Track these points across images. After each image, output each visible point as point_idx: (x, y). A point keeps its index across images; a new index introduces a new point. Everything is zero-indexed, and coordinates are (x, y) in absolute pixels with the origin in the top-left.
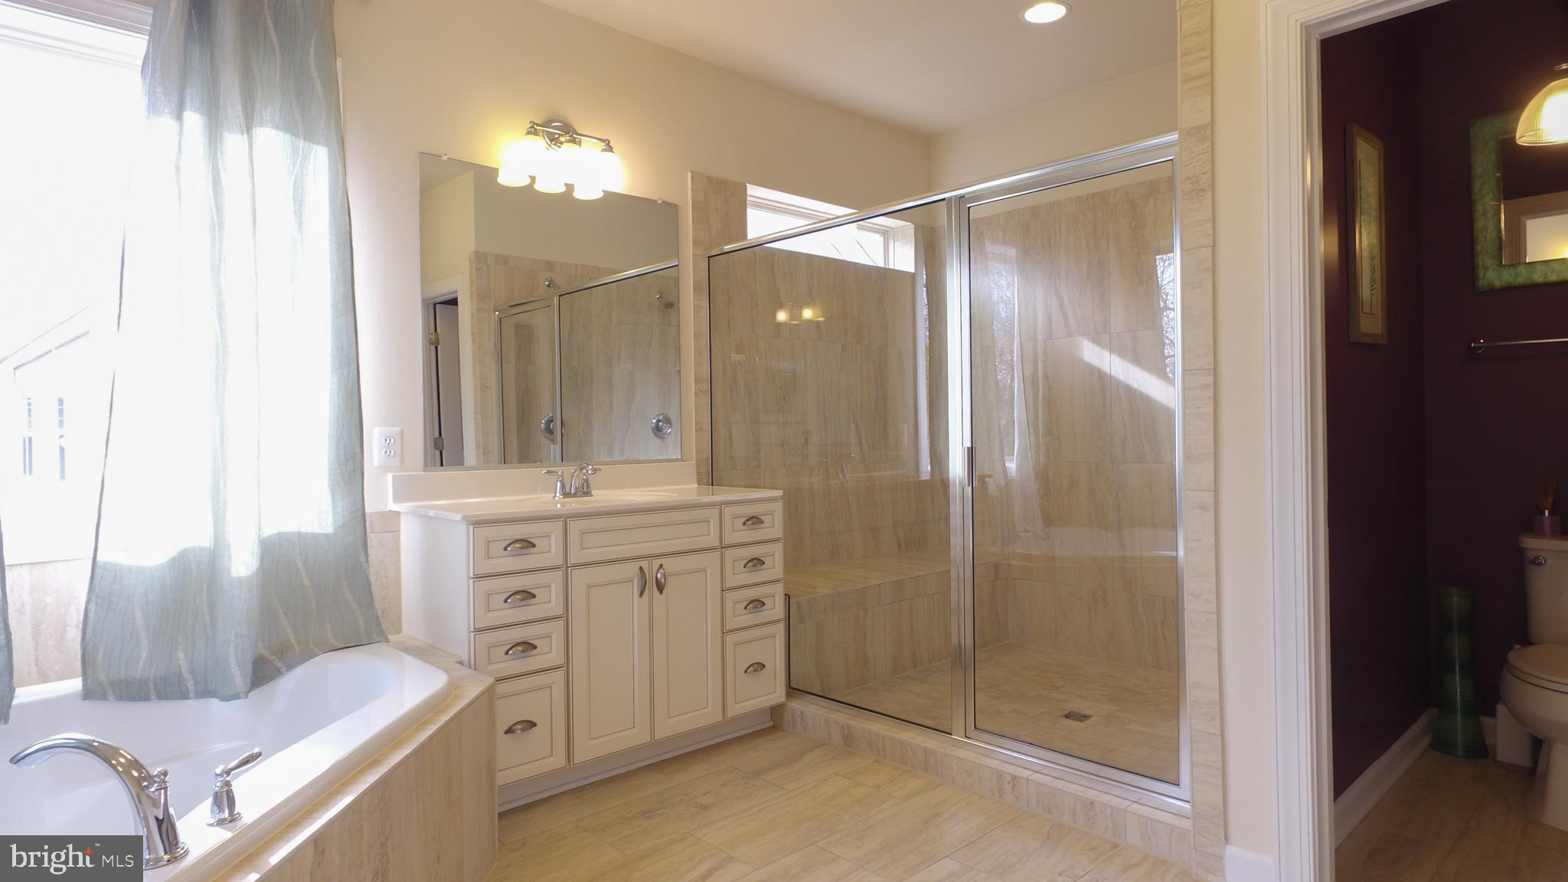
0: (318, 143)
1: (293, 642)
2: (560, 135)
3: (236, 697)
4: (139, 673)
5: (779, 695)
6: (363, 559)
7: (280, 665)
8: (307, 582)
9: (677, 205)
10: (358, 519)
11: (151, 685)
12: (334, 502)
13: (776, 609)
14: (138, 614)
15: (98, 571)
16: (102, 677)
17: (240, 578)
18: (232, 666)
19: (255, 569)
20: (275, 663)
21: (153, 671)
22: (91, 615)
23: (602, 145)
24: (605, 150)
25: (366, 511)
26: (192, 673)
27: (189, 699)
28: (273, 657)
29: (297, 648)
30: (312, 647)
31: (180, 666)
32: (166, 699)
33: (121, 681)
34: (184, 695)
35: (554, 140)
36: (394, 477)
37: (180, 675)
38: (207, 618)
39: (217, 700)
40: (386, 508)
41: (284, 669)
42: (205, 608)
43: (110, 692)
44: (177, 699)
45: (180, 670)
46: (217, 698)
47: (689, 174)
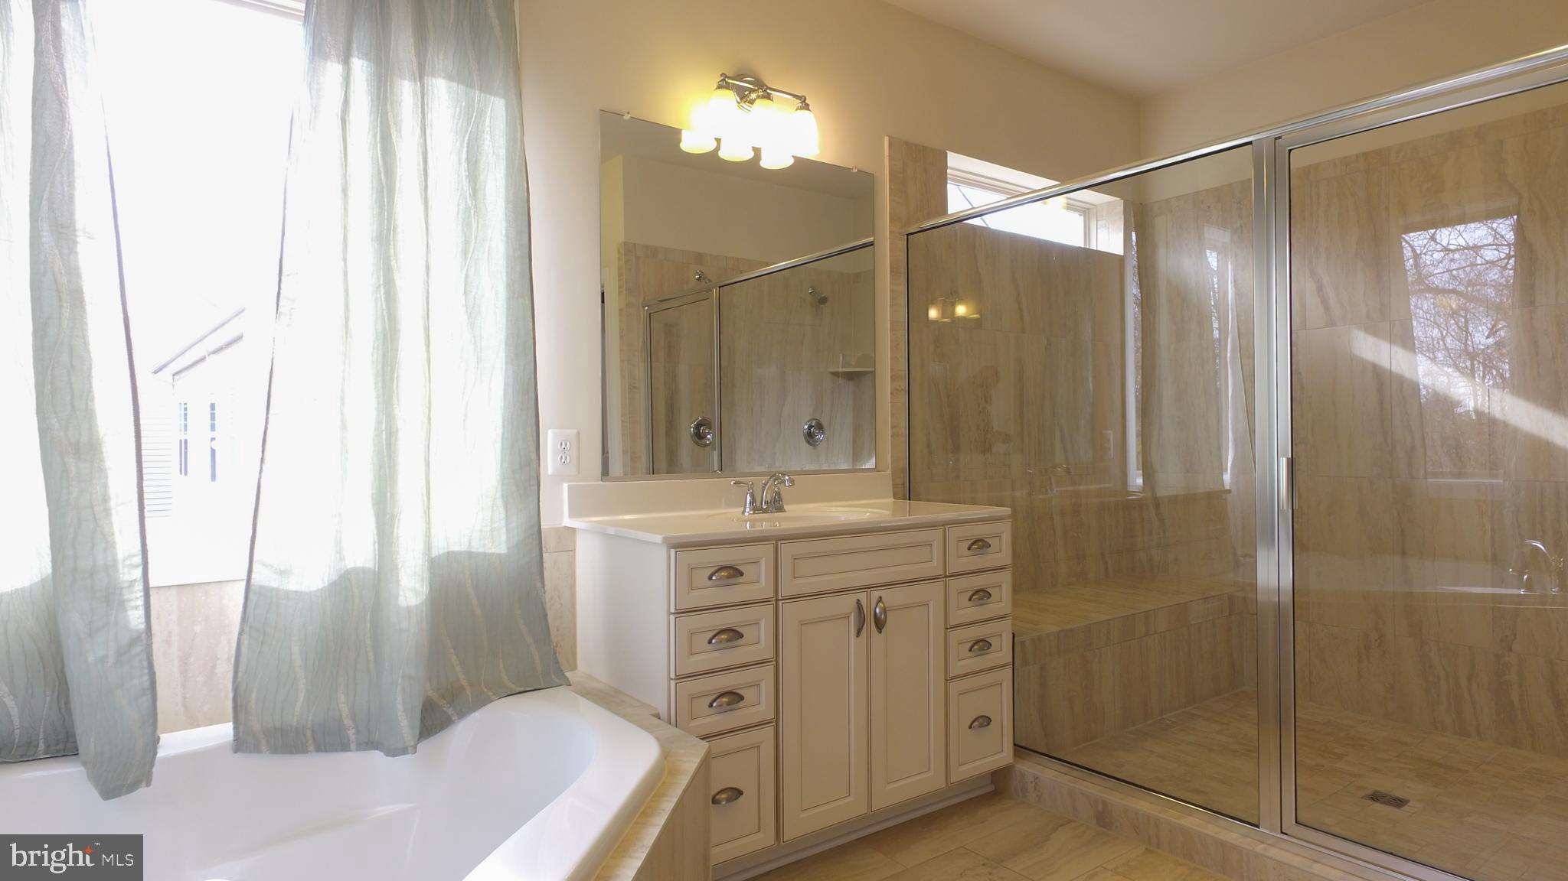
0: (496, 95)
1: (464, 683)
2: (751, 91)
3: (403, 751)
4: (295, 719)
5: (1004, 756)
6: (539, 585)
7: (450, 711)
8: (478, 611)
9: (873, 174)
10: (534, 536)
11: (309, 733)
12: (507, 517)
13: (1002, 652)
14: (296, 650)
15: (252, 597)
16: (256, 726)
17: (408, 609)
18: (399, 714)
19: (424, 597)
20: (445, 709)
21: (310, 718)
22: (244, 650)
23: (798, 103)
24: (802, 108)
25: (542, 527)
26: (354, 718)
27: (350, 751)
28: (442, 702)
29: (469, 691)
30: (485, 690)
31: (340, 711)
32: (326, 751)
33: (275, 729)
34: (344, 747)
35: (743, 96)
36: (570, 488)
37: (340, 721)
38: (371, 654)
39: (382, 754)
40: (561, 524)
41: (455, 717)
42: (368, 641)
43: (264, 742)
44: (336, 751)
45: (341, 716)
46: (381, 751)
47: (886, 139)
